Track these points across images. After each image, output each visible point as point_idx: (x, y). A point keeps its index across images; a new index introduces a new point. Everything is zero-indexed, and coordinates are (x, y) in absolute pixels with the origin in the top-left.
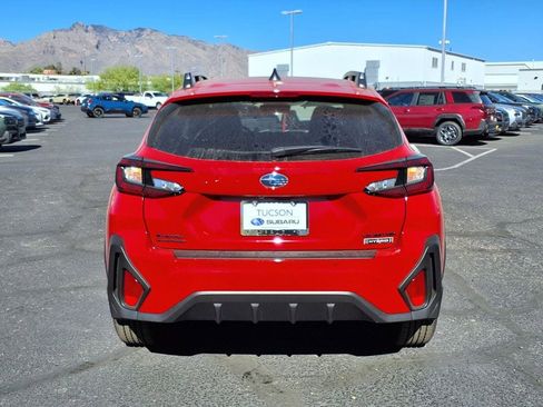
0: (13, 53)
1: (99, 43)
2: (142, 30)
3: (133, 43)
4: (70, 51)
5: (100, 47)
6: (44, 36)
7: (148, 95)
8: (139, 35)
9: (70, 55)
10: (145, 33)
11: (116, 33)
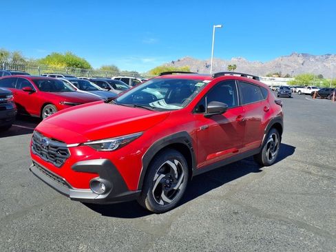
0: (262, 67)
1: (304, 62)
2: (329, 55)
3: (323, 62)
4: (288, 66)
5: (304, 64)
6: (277, 59)
7: (309, 88)
8: (327, 58)
9: (288, 68)
10: (331, 57)
11: (314, 57)
